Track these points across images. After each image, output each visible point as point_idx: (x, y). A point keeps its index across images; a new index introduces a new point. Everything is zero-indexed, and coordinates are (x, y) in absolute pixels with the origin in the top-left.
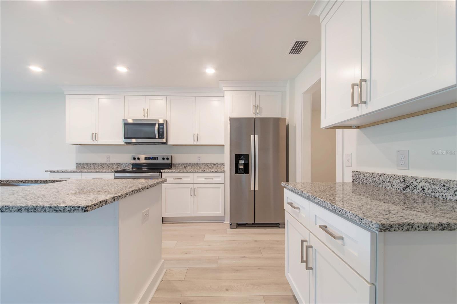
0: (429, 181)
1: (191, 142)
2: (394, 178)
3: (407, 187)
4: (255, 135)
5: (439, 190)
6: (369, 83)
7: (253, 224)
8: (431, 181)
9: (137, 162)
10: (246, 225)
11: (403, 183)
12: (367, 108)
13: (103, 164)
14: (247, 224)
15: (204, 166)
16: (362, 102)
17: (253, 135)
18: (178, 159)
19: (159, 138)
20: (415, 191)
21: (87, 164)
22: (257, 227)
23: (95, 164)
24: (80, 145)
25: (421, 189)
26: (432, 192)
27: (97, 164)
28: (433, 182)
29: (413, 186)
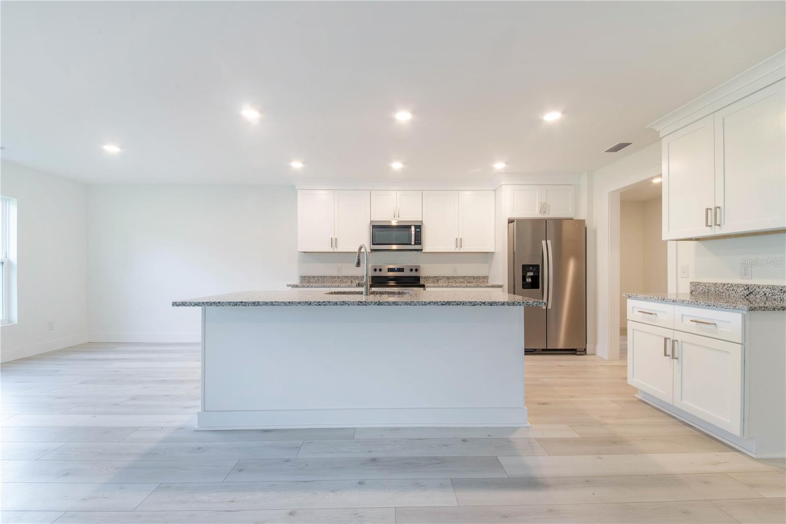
0: (770, 287)
1: (452, 248)
2: (738, 287)
3: (750, 293)
4: (548, 241)
5: (778, 293)
6: (723, 211)
7: (543, 350)
8: (771, 287)
9: (378, 274)
10: (535, 352)
11: (747, 290)
12: (721, 229)
13: (334, 277)
14: (535, 350)
15: (462, 280)
16: (716, 224)
17: (545, 241)
18: (427, 270)
19: (415, 244)
20: (758, 296)
21: (314, 277)
22: (549, 354)
23: (324, 277)
24: (305, 252)
25: (763, 294)
26: (772, 296)
27: (327, 277)
28: (773, 288)
29: (756, 292)
